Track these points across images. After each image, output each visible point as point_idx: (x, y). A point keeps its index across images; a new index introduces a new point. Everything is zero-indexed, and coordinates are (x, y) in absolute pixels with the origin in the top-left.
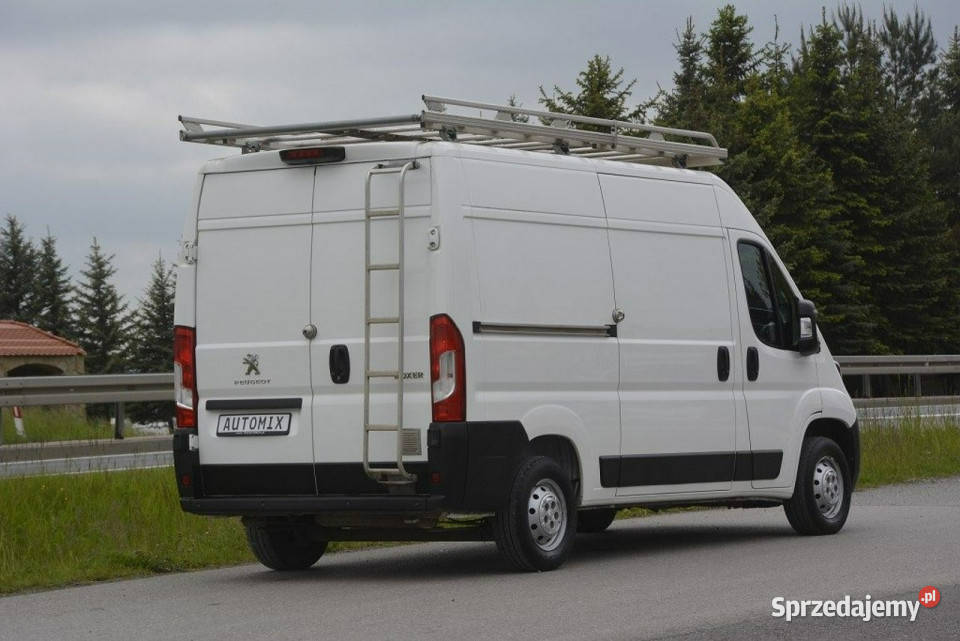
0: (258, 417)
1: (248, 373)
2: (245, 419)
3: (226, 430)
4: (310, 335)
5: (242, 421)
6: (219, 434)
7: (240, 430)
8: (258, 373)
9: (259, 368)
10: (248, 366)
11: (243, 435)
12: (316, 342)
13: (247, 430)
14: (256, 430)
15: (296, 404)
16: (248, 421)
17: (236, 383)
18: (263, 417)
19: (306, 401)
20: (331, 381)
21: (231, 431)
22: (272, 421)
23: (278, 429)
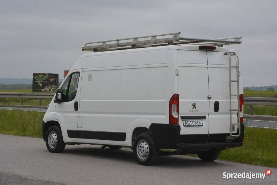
0: (194, 121)
1: (193, 108)
2: (191, 121)
3: (186, 125)
4: (209, 98)
5: (190, 122)
6: (184, 126)
7: (190, 125)
8: (195, 108)
9: (196, 107)
10: (193, 106)
11: (192, 126)
12: (211, 100)
13: (192, 125)
14: (195, 125)
15: (204, 117)
16: (192, 122)
17: (189, 111)
18: (195, 121)
19: (207, 116)
20: (214, 111)
21: (188, 125)
22: (198, 122)
23: (200, 125)
